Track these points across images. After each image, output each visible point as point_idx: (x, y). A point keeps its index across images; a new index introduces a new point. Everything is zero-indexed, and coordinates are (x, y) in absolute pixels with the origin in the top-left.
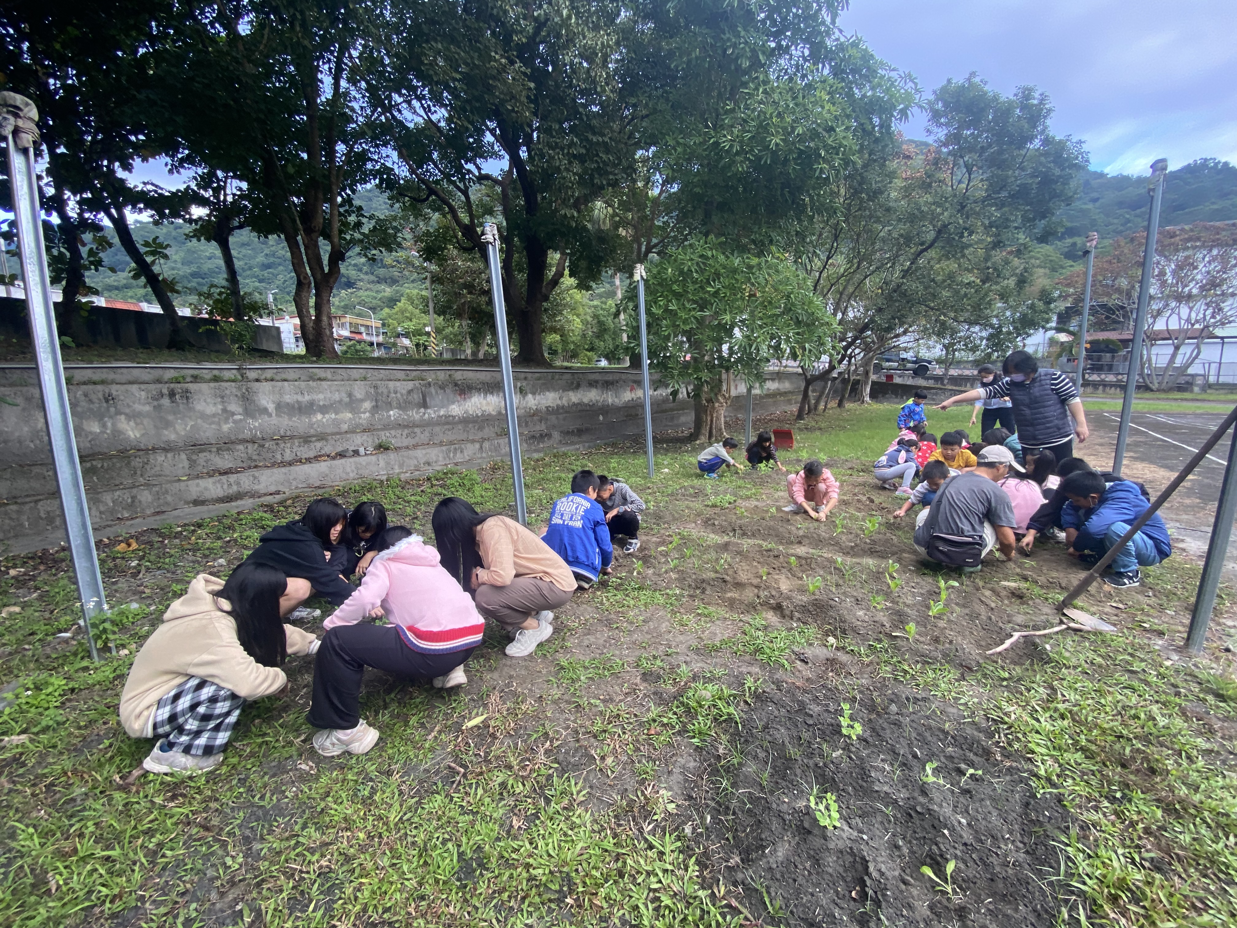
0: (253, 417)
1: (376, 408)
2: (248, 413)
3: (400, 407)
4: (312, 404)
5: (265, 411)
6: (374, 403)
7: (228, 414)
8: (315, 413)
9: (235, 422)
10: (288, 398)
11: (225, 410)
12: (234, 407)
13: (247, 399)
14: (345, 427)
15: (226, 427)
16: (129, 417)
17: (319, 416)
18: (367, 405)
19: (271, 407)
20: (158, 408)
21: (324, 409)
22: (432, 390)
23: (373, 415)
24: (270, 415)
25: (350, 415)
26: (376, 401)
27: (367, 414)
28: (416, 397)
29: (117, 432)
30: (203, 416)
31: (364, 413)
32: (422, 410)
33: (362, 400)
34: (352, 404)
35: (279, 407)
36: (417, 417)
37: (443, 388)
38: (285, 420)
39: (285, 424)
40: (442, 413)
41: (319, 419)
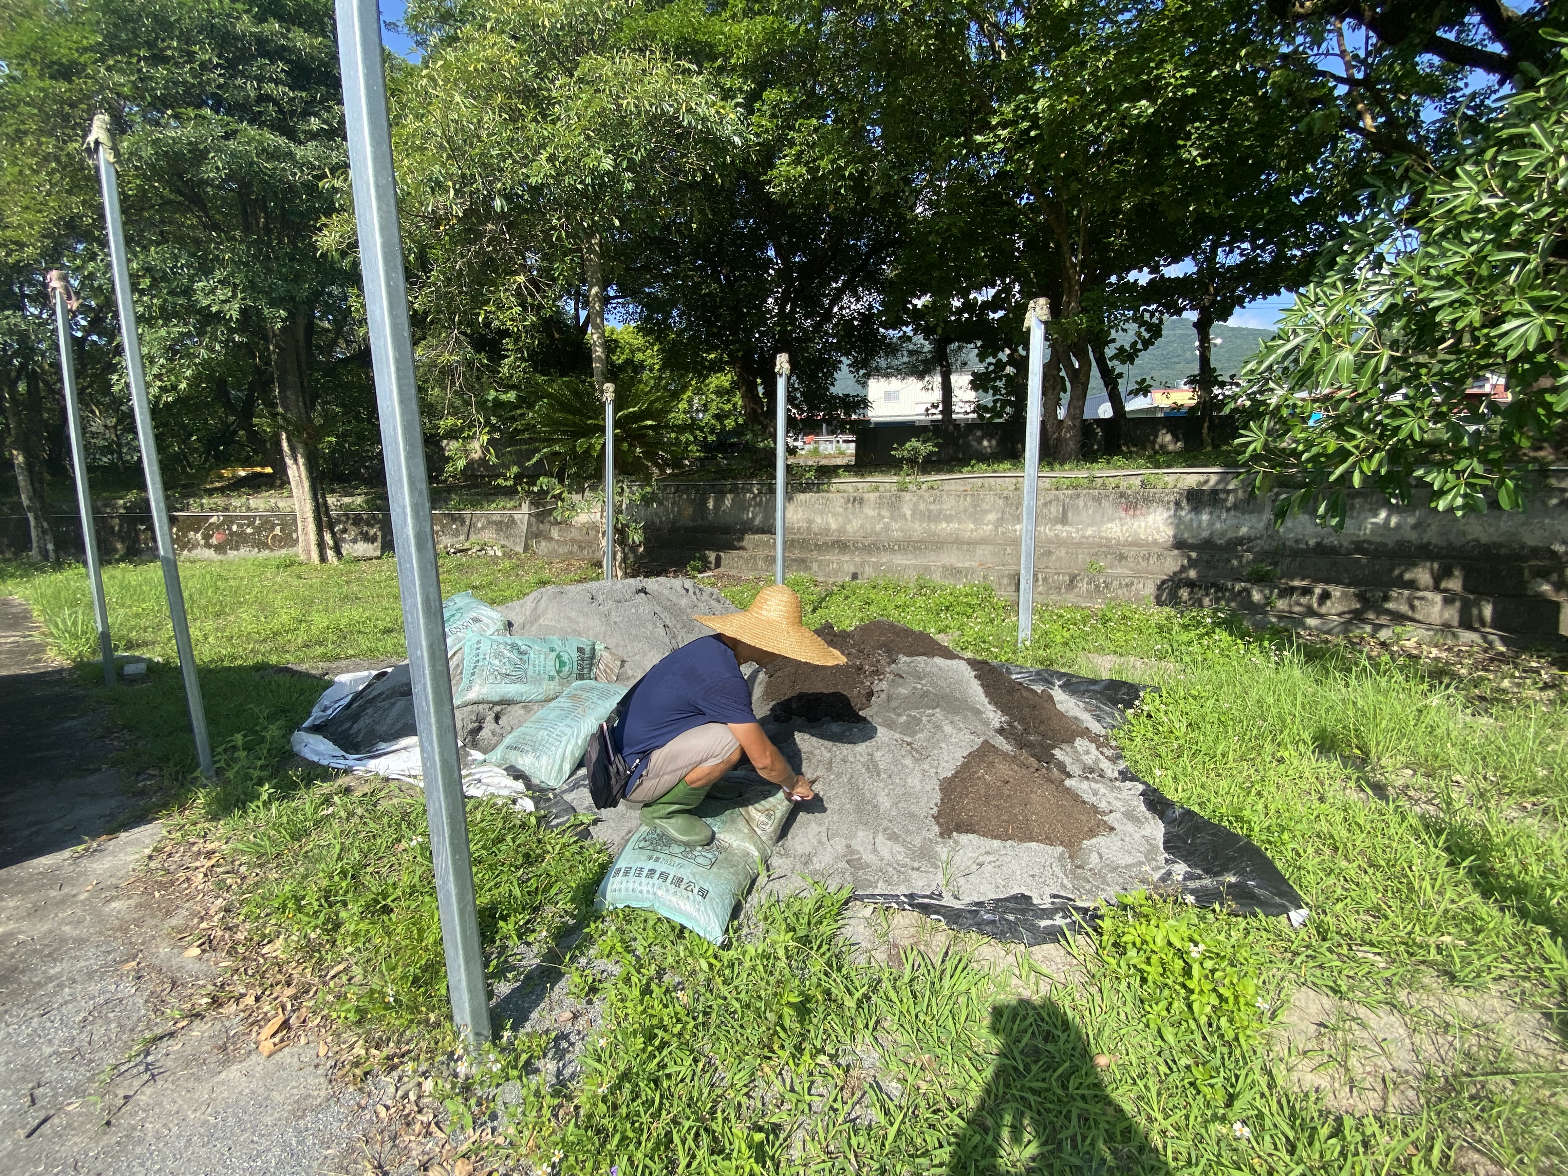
0: (897, 522)
1: (1001, 521)
2: (892, 518)
4: (940, 512)
5: (903, 516)
6: (999, 515)
8: (941, 520)
9: (885, 524)
10: (922, 506)
11: (880, 514)
12: (885, 513)
13: (894, 507)
14: (966, 537)
15: (878, 527)
17: (944, 525)
18: (992, 517)
19: (908, 513)
20: (846, 510)
21: (949, 519)
22: (1081, 503)
23: (996, 528)
25: (972, 526)
26: (1003, 513)
27: (990, 527)
28: (1054, 510)
31: (987, 525)
32: (1059, 527)
33: (987, 512)
34: (976, 515)
35: (914, 514)
36: (1051, 534)
37: (1097, 500)
38: (917, 526)
39: (918, 529)
40: (1089, 532)
41: (944, 527)
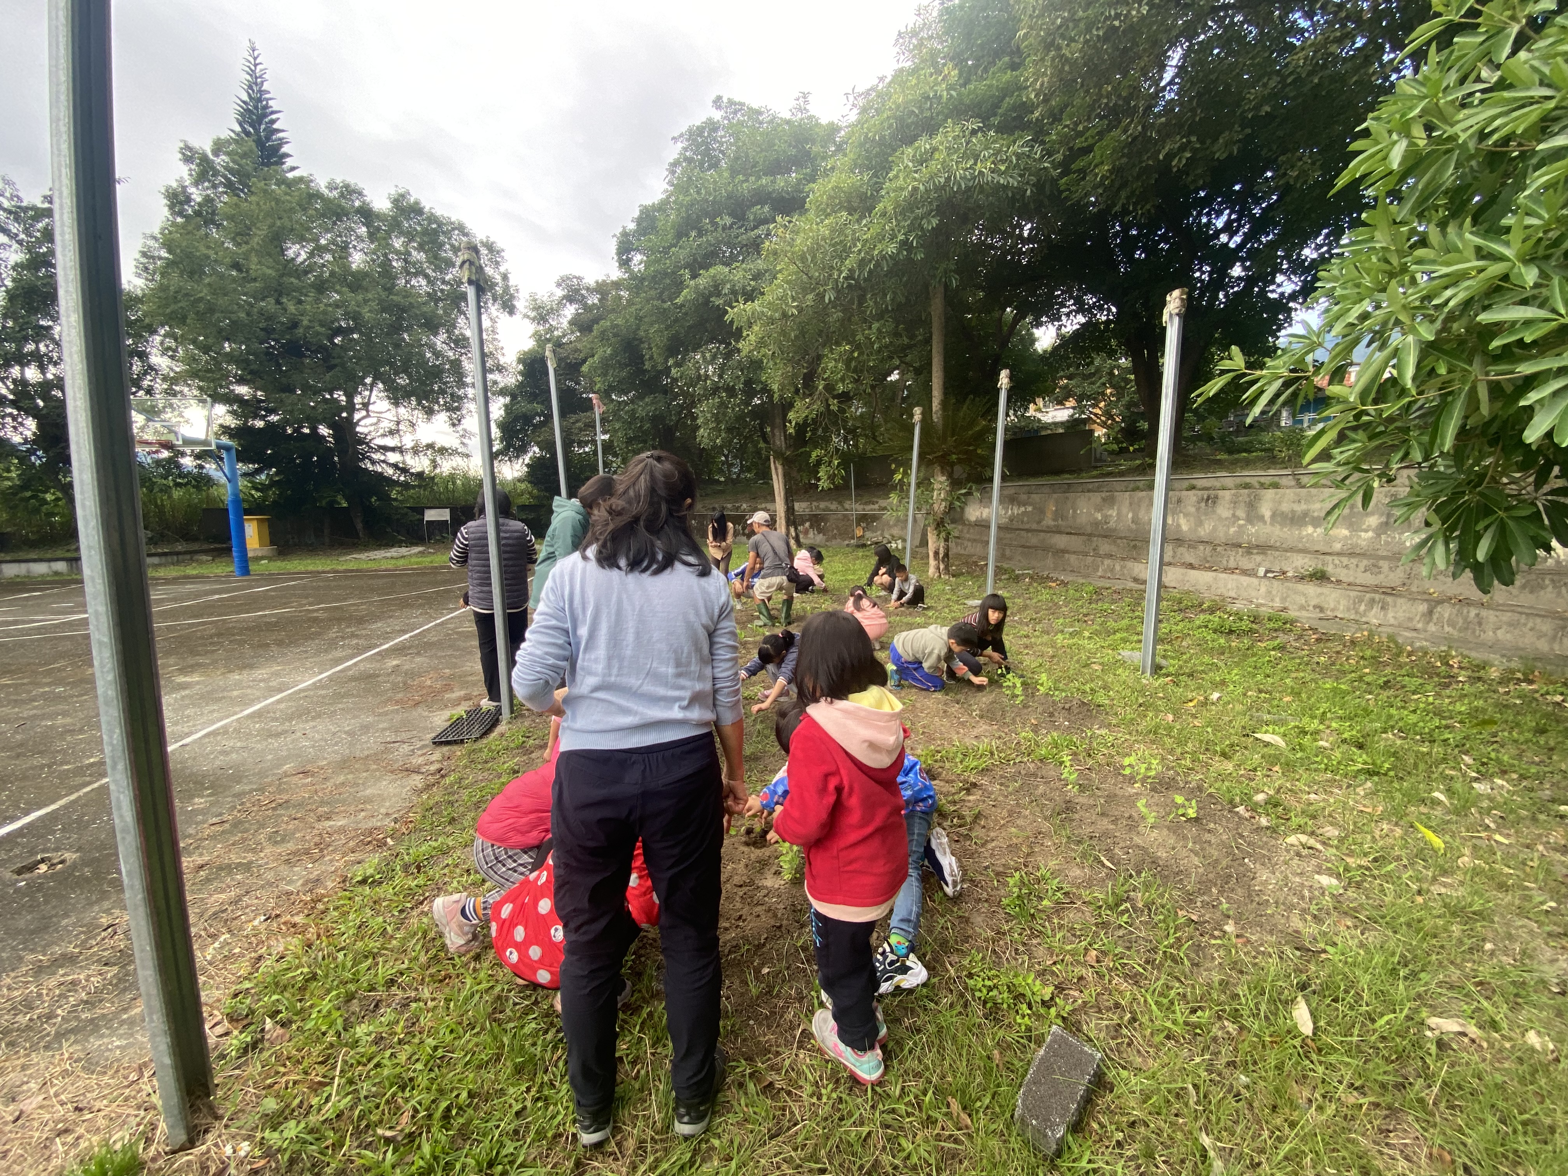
0: (1253, 525)
2: (1250, 520)
4: (1305, 514)
5: (1261, 518)
6: (1384, 519)
7: (1236, 518)
8: (1305, 524)
9: (1240, 526)
10: (1285, 507)
11: (1234, 515)
12: (1241, 513)
13: (1252, 506)
14: (1337, 547)
15: (1232, 530)
16: (1186, 515)
17: (1310, 529)
19: (1267, 514)
20: (1198, 509)
23: (1379, 535)
24: (1265, 523)
25: (1345, 532)
27: (1370, 534)
29: (1179, 526)
30: (1220, 519)
31: (1366, 531)
35: (1274, 516)
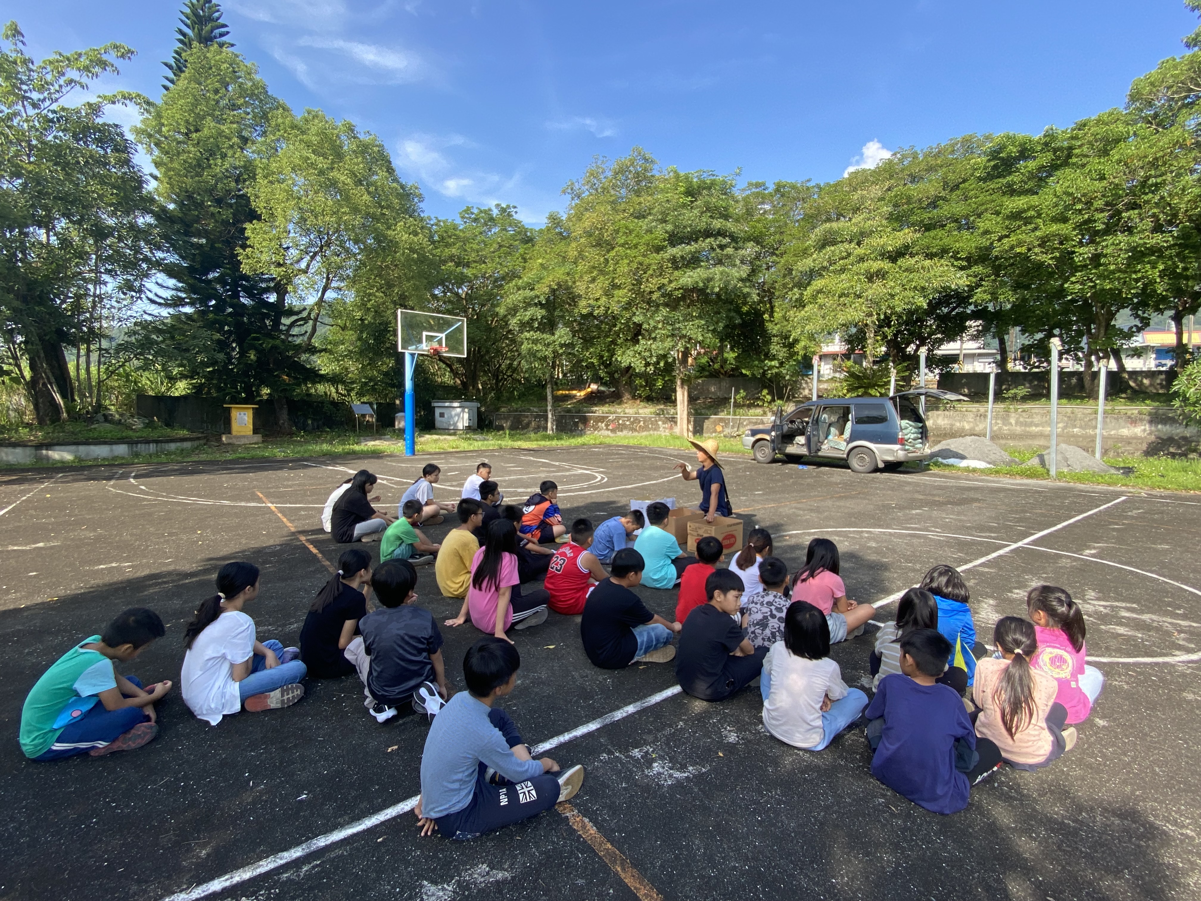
3: (1081, 427)
19: (1013, 422)
21: (1036, 425)
22: (1108, 420)
36: (1093, 433)
37: (1117, 419)
38: (1018, 428)
39: (1019, 429)
40: (1112, 433)
41: (1034, 429)
